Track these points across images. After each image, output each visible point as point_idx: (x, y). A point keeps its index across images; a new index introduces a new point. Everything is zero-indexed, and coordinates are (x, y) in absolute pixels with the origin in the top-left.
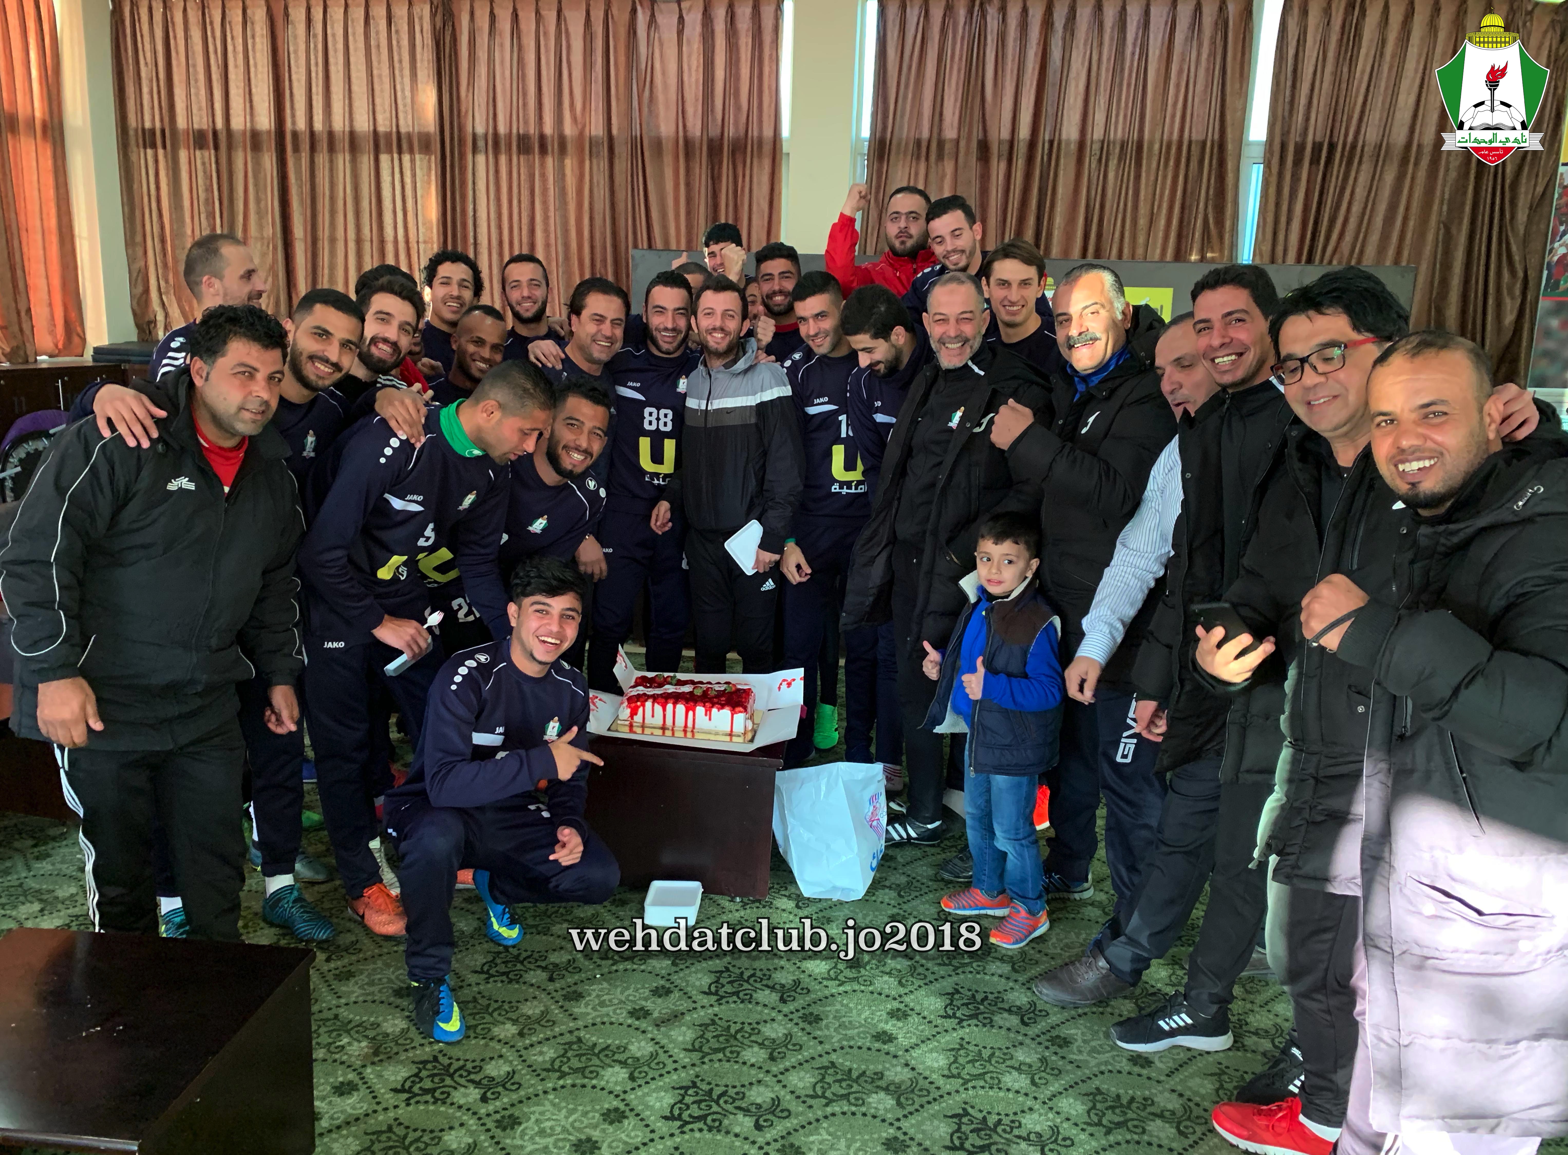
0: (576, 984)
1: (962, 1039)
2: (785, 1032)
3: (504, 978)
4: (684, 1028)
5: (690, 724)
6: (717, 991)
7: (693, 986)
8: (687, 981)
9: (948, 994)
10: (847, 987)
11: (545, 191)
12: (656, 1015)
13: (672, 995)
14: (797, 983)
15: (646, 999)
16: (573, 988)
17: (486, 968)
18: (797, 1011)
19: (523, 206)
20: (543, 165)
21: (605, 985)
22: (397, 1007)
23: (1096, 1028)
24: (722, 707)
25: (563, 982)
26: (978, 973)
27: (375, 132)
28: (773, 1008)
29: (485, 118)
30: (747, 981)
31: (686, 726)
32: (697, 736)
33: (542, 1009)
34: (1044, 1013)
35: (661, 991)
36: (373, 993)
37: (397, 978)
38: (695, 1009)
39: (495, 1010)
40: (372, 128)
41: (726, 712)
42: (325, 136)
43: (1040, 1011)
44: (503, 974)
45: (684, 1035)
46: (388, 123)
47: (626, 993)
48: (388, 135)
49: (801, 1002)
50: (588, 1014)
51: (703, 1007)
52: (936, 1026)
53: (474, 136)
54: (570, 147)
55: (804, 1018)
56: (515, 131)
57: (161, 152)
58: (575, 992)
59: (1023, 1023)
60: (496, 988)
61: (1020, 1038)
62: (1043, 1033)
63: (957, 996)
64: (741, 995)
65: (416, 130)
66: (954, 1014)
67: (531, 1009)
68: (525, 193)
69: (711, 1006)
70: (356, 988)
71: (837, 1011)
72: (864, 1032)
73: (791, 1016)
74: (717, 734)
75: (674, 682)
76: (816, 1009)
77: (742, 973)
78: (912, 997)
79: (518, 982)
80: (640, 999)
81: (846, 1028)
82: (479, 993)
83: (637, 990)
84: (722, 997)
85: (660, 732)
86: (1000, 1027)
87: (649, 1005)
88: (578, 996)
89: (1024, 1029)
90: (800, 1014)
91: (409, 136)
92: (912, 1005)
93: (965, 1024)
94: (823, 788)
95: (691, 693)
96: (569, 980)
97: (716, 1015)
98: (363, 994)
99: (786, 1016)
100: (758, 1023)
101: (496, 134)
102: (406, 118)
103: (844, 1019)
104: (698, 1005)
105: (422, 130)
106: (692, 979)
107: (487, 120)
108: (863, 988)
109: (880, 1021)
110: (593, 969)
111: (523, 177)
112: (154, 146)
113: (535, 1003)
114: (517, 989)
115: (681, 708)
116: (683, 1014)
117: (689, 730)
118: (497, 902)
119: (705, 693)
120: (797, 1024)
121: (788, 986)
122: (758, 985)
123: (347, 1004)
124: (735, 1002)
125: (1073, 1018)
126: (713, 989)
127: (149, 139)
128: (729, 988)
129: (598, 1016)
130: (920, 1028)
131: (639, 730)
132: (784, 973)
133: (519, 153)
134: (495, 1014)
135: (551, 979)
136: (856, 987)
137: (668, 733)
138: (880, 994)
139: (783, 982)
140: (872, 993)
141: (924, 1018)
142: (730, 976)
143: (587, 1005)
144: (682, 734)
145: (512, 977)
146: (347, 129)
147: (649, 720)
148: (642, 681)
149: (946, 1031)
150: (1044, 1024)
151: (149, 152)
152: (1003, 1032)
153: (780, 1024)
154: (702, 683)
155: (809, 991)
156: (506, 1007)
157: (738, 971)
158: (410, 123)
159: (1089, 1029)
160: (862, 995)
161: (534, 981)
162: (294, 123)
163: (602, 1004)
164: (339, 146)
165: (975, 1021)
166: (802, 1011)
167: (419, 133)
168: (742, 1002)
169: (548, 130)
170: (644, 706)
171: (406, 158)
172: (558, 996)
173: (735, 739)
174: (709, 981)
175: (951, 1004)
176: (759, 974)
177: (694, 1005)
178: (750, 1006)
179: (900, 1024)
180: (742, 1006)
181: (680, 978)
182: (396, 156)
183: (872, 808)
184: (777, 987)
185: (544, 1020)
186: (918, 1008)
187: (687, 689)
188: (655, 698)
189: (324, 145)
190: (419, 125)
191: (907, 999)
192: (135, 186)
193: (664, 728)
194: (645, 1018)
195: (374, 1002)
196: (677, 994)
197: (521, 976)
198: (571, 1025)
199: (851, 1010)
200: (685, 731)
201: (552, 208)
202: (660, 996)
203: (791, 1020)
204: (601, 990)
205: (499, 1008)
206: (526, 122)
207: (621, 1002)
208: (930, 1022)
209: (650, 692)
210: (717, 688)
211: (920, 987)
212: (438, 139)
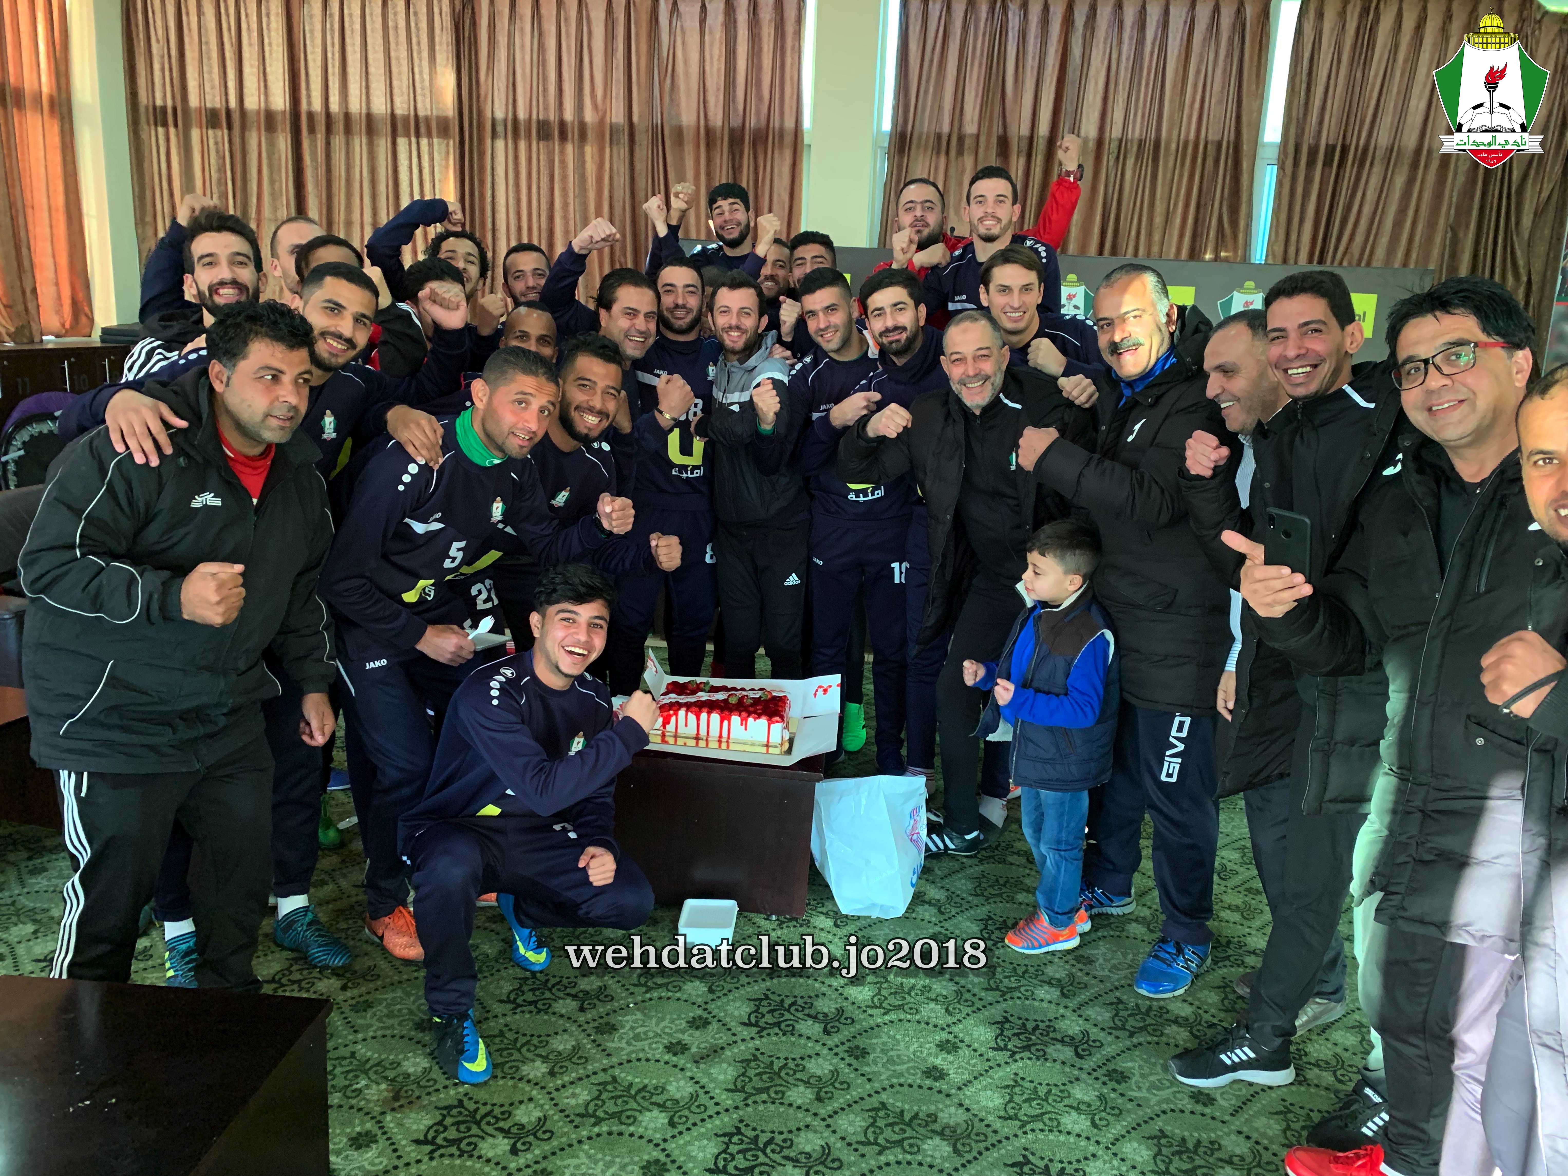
0: (607, 1014)
1: (1016, 1074)
2: (831, 1068)
3: (532, 1008)
4: (725, 1065)
5: (725, 734)
6: (757, 1022)
7: (732, 1016)
8: (725, 1011)
9: (998, 1023)
10: (893, 1016)
11: (564, 178)
12: (694, 1049)
13: (710, 1027)
14: (840, 1011)
15: (683, 1032)
16: (606, 1019)
17: (512, 997)
18: (843, 1044)
19: (542, 192)
20: (562, 152)
21: (639, 1015)
22: (418, 1042)
23: (1153, 1060)
24: (759, 716)
25: (594, 1012)
26: (1027, 999)
27: (393, 115)
28: (817, 1041)
29: (504, 103)
30: (788, 1011)
31: (721, 736)
32: (732, 747)
33: (574, 1043)
34: (1098, 1044)
35: (698, 1023)
36: (392, 1027)
37: (418, 1008)
38: (735, 1042)
39: (522, 1046)
40: (389, 111)
41: (763, 722)
42: (341, 117)
43: (1094, 1041)
44: (531, 1003)
45: (725, 1073)
46: (405, 106)
47: (662, 1024)
48: (406, 118)
49: (846, 1032)
50: (622, 1049)
51: (743, 1040)
52: (988, 1060)
53: (493, 120)
54: (590, 135)
55: (850, 1052)
56: (534, 117)
57: (172, 130)
58: (607, 1024)
59: (1078, 1055)
60: (523, 1020)
61: (1076, 1072)
62: (1099, 1067)
63: (1007, 1026)
64: (783, 1026)
65: (435, 113)
66: (1006, 1045)
67: (562, 1044)
68: (545, 180)
69: (752, 1038)
70: (374, 1021)
71: (884, 1044)
72: (913, 1068)
73: (836, 1050)
74: (753, 744)
75: (707, 688)
76: (861, 1042)
77: (782, 1001)
78: (961, 1026)
79: (546, 1013)
80: (677, 1031)
81: (894, 1063)
82: (506, 1025)
83: (672, 1022)
84: (764, 1029)
85: (693, 743)
86: (1055, 1061)
87: (686, 1038)
88: (612, 1028)
89: (1079, 1063)
90: (845, 1047)
91: (427, 119)
92: (961, 1035)
93: (1018, 1056)
94: (864, 802)
95: (725, 701)
96: (601, 1010)
97: (758, 1050)
98: (382, 1028)
99: (831, 1049)
100: (802, 1058)
101: (515, 120)
102: (424, 101)
103: (892, 1053)
104: (738, 1039)
105: (440, 113)
106: (730, 1008)
107: (507, 105)
108: (909, 1017)
109: (930, 1054)
110: (626, 998)
111: (542, 163)
112: (165, 125)
113: (566, 1036)
114: (545, 1021)
115: (715, 717)
116: (722, 1048)
117: (724, 740)
118: (523, 927)
119: (741, 700)
120: (843, 1059)
121: (831, 1016)
122: (800, 1015)
123: (364, 1040)
124: (777, 1034)
125: (1129, 1049)
126: (753, 1020)
127: (160, 117)
128: (769, 1018)
129: (633, 1052)
130: (973, 1062)
131: (671, 740)
132: (826, 1001)
133: (539, 138)
134: (524, 1050)
135: (582, 1009)
136: (902, 1016)
137: (702, 743)
138: (928, 1024)
139: (826, 1010)
140: (919, 1022)
141: (975, 1050)
142: (770, 1004)
143: (621, 1038)
144: (716, 745)
145: (541, 1007)
146: (364, 111)
147: (682, 730)
148: (674, 688)
149: (999, 1065)
150: (1098, 1056)
151: (160, 130)
152: (1058, 1066)
153: (825, 1060)
154: (734, 689)
155: (853, 1021)
156: (535, 1041)
157: (778, 999)
158: (429, 106)
159: (1146, 1061)
160: (909, 1024)
161: (563, 1011)
162: (309, 103)
163: (637, 1037)
164: (355, 128)
165: (1027, 1054)
166: (848, 1044)
167: (438, 118)
168: (784, 1035)
169: (569, 116)
170: (676, 714)
171: (424, 142)
172: (589, 1028)
173: (771, 750)
174: (748, 1010)
175: (1001, 1034)
176: (800, 1002)
177: (734, 1038)
178: (793, 1039)
179: (950, 1058)
180: (784, 1038)
181: (718, 1007)
182: (413, 140)
183: (912, 822)
184: (820, 1016)
185: (576, 1056)
186: (967, 1039)
187: (721, 696)
188: (688, 706)
189: (340, 126)
190: (437, 109)
191: (955, 1029)
192: (146, 165)
193: (697, 738)
194: (683, 1053)
195: (393, 1036)
196: (715, 1025)
197: (550, 1006)
198: (604, 1062)
199: (898, 1042)
200: (720, 742)
201: (571, 195)
202: (697, 1028)
203: (836, 1054)
204: (635, 1021)
205: (527, 1043)
206: (546, 108)
207: (657, 1035)
208: (981, 1055)
209: (683, 699)
210: (752, 695)
211: (968, 1015)
212: (457, 123)
